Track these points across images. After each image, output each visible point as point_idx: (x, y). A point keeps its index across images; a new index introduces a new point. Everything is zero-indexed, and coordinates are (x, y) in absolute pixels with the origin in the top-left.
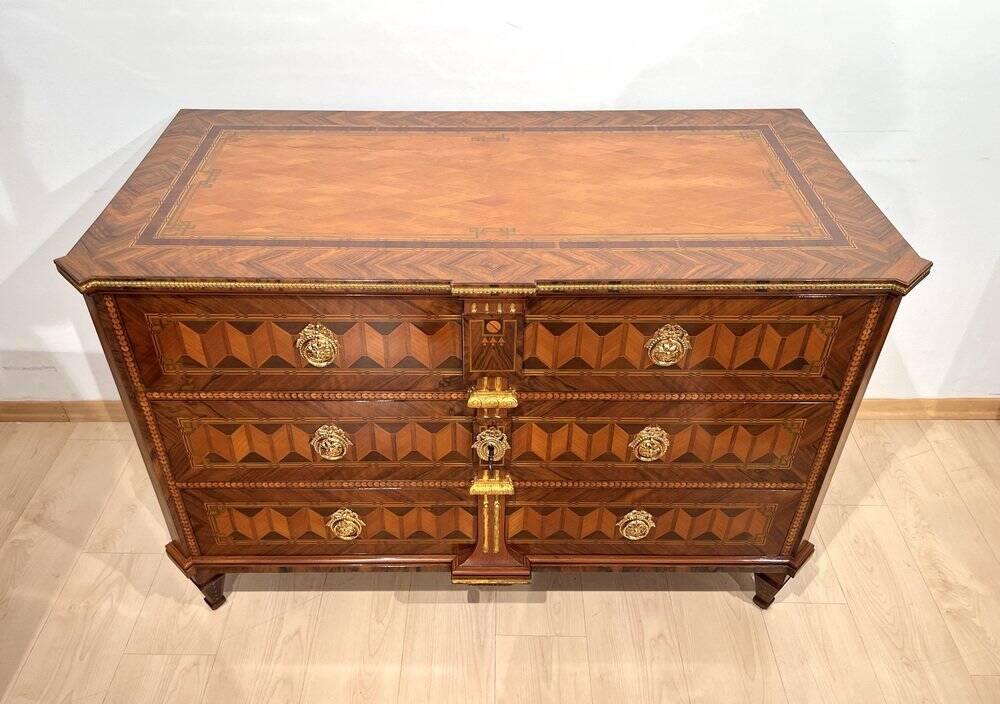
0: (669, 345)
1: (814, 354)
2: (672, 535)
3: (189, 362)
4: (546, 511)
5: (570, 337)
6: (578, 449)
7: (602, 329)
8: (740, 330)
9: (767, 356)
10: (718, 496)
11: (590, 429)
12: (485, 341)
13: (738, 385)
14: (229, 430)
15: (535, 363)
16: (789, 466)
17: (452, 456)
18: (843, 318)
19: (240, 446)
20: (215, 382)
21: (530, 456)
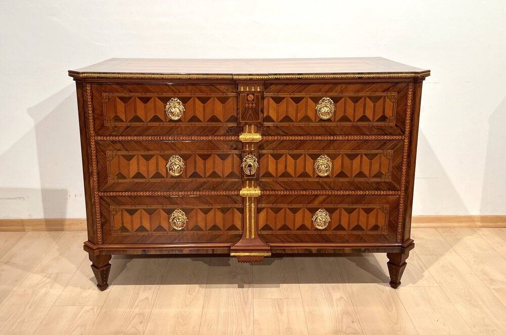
0: (326, 108)
1: (389, 113)
2: (340, 228)
3: (117, 119)
4: (277, 211)
5: (283, 104)
6: (290, 170)
7: (297, 100)
8: (355, 100)
9: (369, 114)
10: (359, 200)
11: (295, 157)
12: (247, 105)
13: (359, 131)
14: (129, 158)
15: (268, 119)
16: (389, 180)
17: (232, 175)
18: (398, 94)
19: (133, 168)
20: (127, 131)
21: (267, 174)
